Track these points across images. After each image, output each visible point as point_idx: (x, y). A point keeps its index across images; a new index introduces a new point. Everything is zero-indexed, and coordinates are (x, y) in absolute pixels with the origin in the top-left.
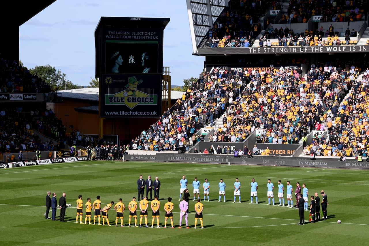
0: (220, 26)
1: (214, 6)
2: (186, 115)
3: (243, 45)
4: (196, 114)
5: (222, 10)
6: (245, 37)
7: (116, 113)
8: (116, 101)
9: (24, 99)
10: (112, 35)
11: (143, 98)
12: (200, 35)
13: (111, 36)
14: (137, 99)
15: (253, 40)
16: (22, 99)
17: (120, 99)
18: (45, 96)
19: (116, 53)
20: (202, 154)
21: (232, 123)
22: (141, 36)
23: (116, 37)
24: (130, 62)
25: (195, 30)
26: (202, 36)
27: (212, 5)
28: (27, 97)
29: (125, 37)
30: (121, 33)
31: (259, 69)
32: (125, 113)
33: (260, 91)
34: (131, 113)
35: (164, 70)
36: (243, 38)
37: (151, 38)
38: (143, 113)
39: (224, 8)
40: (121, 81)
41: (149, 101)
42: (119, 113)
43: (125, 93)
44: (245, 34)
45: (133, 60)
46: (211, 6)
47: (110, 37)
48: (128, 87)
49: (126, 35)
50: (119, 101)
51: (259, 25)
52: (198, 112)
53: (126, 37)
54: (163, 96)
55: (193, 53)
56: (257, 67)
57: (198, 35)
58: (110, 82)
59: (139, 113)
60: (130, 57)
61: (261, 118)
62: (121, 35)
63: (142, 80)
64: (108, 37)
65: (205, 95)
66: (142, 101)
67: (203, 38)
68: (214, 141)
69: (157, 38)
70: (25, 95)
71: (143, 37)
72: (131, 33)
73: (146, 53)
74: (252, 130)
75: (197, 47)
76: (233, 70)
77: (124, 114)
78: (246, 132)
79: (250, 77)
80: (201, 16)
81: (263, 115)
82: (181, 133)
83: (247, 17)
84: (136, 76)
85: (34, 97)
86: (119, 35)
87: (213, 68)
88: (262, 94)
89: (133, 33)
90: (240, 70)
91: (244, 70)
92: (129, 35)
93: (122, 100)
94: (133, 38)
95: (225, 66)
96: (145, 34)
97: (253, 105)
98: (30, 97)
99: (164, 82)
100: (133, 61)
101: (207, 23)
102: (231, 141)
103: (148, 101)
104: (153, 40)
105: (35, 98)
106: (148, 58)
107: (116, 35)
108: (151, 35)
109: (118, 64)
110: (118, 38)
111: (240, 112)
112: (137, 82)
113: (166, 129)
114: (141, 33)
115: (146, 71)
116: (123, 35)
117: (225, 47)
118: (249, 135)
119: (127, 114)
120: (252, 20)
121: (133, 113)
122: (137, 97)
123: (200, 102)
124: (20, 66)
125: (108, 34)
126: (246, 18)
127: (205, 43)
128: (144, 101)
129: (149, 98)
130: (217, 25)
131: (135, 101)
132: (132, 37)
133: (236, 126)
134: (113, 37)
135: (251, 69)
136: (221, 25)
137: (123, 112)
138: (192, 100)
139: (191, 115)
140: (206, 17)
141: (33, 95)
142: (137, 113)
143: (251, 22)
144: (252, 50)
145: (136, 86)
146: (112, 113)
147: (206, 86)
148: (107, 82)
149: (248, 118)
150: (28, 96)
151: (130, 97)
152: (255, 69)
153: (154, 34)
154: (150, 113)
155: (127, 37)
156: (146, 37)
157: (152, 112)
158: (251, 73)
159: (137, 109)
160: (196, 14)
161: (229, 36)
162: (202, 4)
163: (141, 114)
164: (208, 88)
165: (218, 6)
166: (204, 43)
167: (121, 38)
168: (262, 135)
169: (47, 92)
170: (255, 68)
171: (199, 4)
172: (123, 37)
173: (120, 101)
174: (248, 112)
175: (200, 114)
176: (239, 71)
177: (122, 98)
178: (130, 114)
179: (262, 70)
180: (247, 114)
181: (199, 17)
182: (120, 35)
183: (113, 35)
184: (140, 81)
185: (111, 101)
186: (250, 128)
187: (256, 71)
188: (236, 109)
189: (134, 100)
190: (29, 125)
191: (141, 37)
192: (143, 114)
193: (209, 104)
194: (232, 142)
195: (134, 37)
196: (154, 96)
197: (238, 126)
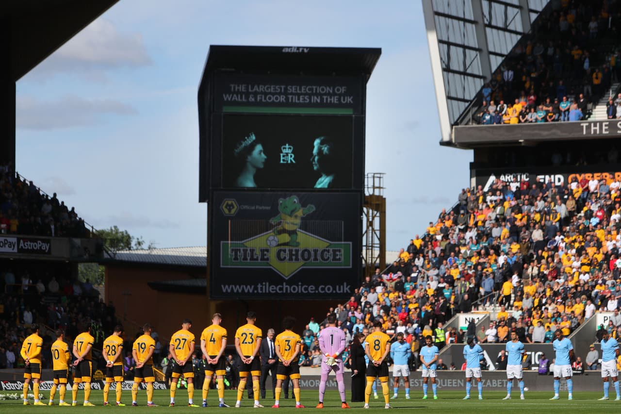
0: (509, 75)
1: (495, 31)
2: (421, 285)
3: (566, 118)
4: (447, 282)
5: (515, 42)
6: (571, 98)
7: (249, 289)
8: (249, 258)
9: (21, 250)
10: (238, 93)
11: (316, 251)
12: (460, 96)
13: (235, 95)
14: (300, 253)
15: (590, 106)
16: (16, 250)
17: (258, 253)
18: (73, 246)
19: (248, 138)
20: (456, 371)
21: (537, 301)
22: (310, 96)
23: (247, 97)
24: (284, 160)
25: (447, 83)
26: (464, 100)
27: (490, 25)
28: (29, 245)
29: (270, 98)
30: (262, 88)
31: (606, 176)
32: (271, 289)
33: (608, 225)
34: (287, 288)
35: (368, 182)
36: (567, 100)
37: (334, 100)
38: (317, 289)
39: (519, 37)
40: (260, 208)
41: (331, 258)
42: (256, 288)
43: (271, 238)
44: (572, 92)
45: (291, 156)
46: (488, 30)
47: (233, 99)
48: (280, 223)
49: (273, 94)
50: (255, 257)
51: (606, 70)
52: (451, 277)
53: (273, 98)
54: (366, 246)
55: (442, 139)
56: (602, 171)
57: (453, 95)
58: (233, 211)
59: (306, 289)
60: (284, 148)
61: (610, 285)
62: (262, 93)
63: (313, 206)
64: (229, 99)
65: (471, 238)
66: (312, 258)
67: (467, 104)
68: (491, 342)
69: (349, 100)
70: (22, 241)
71: (316, 99)
72: (286, 89)
73: (322, 138)
74: (588, 315)
75: (452, 126)
76: (542, 181)
77: (267, 291)
78: (571, 318)
79: (585, 196)
80: (461, 50)
81: (615, 279)
82: (406, 326)
83: (576, 53)
84: (298, 196)
85: (45, 247)
86: (255, 94)
87: (492, 179)
88: (614, 233)
89: (292, 89)
90: (558, 179)
91: (570, 181)
92: (280, 94)
93: (263, 255)
94: (290, 101)
95: (522, 172)
96: (319, 90)
97: (591, 258)
98: (35, 246)
99: (368, 212)
100: (291, 159)
101: (476, 68)
102: (533, 341)
103: (329, 258)
104: (340, 105)
105: (48, 248)
106: (329, 149)
107: (247, 94)
108: (334, 94)
109: (254, 166)
110: (253, 100)
111: (557, 272)
112: (301, 211)
113: (368, 316)
114: (309, 90)
115: (323, 182)
116: (266, 94)
117: (520, 121)
118: (579, 324)
119: (276, 290)
120: (587, 60)
121: (290, 289)
122: (301, 248)
123: (458, 254)
124: (16, 177)
125: (229, 92)
126: (574, 56)
127: (473, 116)
128: (319, 257)
129: (331, 250)
130: (502, 73)
131: (297, 259)
132: (287, 99)
133: (547, 306)
134: (241, 98)
135: (587, 178)
136: (511, 73)
137: (266, 285)
138: (438, 250)
139: (434, 285)
140: (473, 53)
141: (43, 241)
142: (300, 289)
143: (586, 65)
144: (588, 128)
145: (298, 221)
146: (237, 289)
147: (474, 218)
148: (226, 211)
149: (576, 287)
150: (29, 243)
151: (282, 247)
152: (598, 176)
153: (343, 90)
154: (334, 289)
155: (277, 98)
156: (322, 100)
157: (337, 287)
158: (588, 188)
159: (301, 277)
160: (449, 44)
161: (532, 97)
162: (465, 20)
163: (312, 290)
164: (480, 224)
165: (505, 29)
166: (470, 116)
167: (261, 100)
168: (611, 323)
169: (76, 237)
170: (596, 175)
171: (455, 22)
172: (265, 99)
173: (257, 259)
174: (576, 274)
175: (456, 281)
176: (557, 184)
177: (262, 251)
178: (284, 291)
179: (614, 178)
180: (576, 279)
181: (456, 53)
182: (259, 93)
183: (241, 93)
184: (308, 207)
185: (236, 259)
186: (583, 309)
187: (600, 181)
188: (548, 268)
189: (294, 256)
190: (30, 313)
191: (310, 99)
192: (315, 290)
193: (480, 259)
194: (536, 342)
195: (292, 98)
196: (344, 247)
197: (550, 305)
